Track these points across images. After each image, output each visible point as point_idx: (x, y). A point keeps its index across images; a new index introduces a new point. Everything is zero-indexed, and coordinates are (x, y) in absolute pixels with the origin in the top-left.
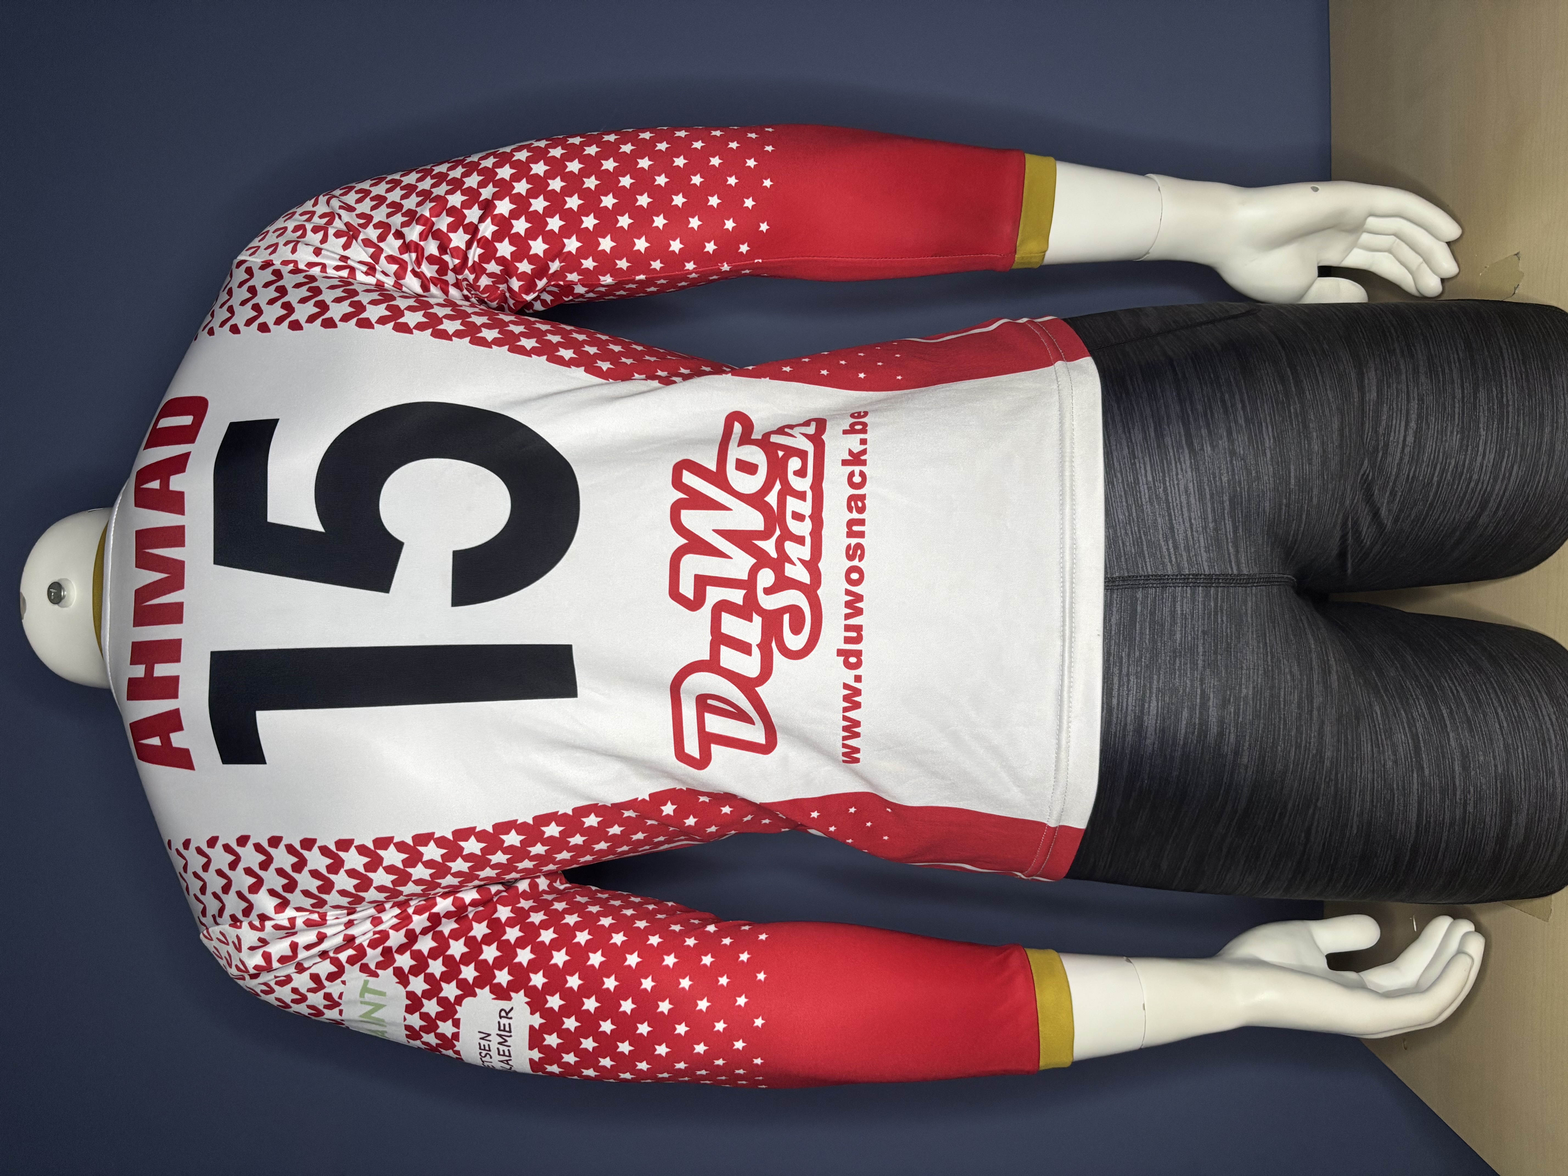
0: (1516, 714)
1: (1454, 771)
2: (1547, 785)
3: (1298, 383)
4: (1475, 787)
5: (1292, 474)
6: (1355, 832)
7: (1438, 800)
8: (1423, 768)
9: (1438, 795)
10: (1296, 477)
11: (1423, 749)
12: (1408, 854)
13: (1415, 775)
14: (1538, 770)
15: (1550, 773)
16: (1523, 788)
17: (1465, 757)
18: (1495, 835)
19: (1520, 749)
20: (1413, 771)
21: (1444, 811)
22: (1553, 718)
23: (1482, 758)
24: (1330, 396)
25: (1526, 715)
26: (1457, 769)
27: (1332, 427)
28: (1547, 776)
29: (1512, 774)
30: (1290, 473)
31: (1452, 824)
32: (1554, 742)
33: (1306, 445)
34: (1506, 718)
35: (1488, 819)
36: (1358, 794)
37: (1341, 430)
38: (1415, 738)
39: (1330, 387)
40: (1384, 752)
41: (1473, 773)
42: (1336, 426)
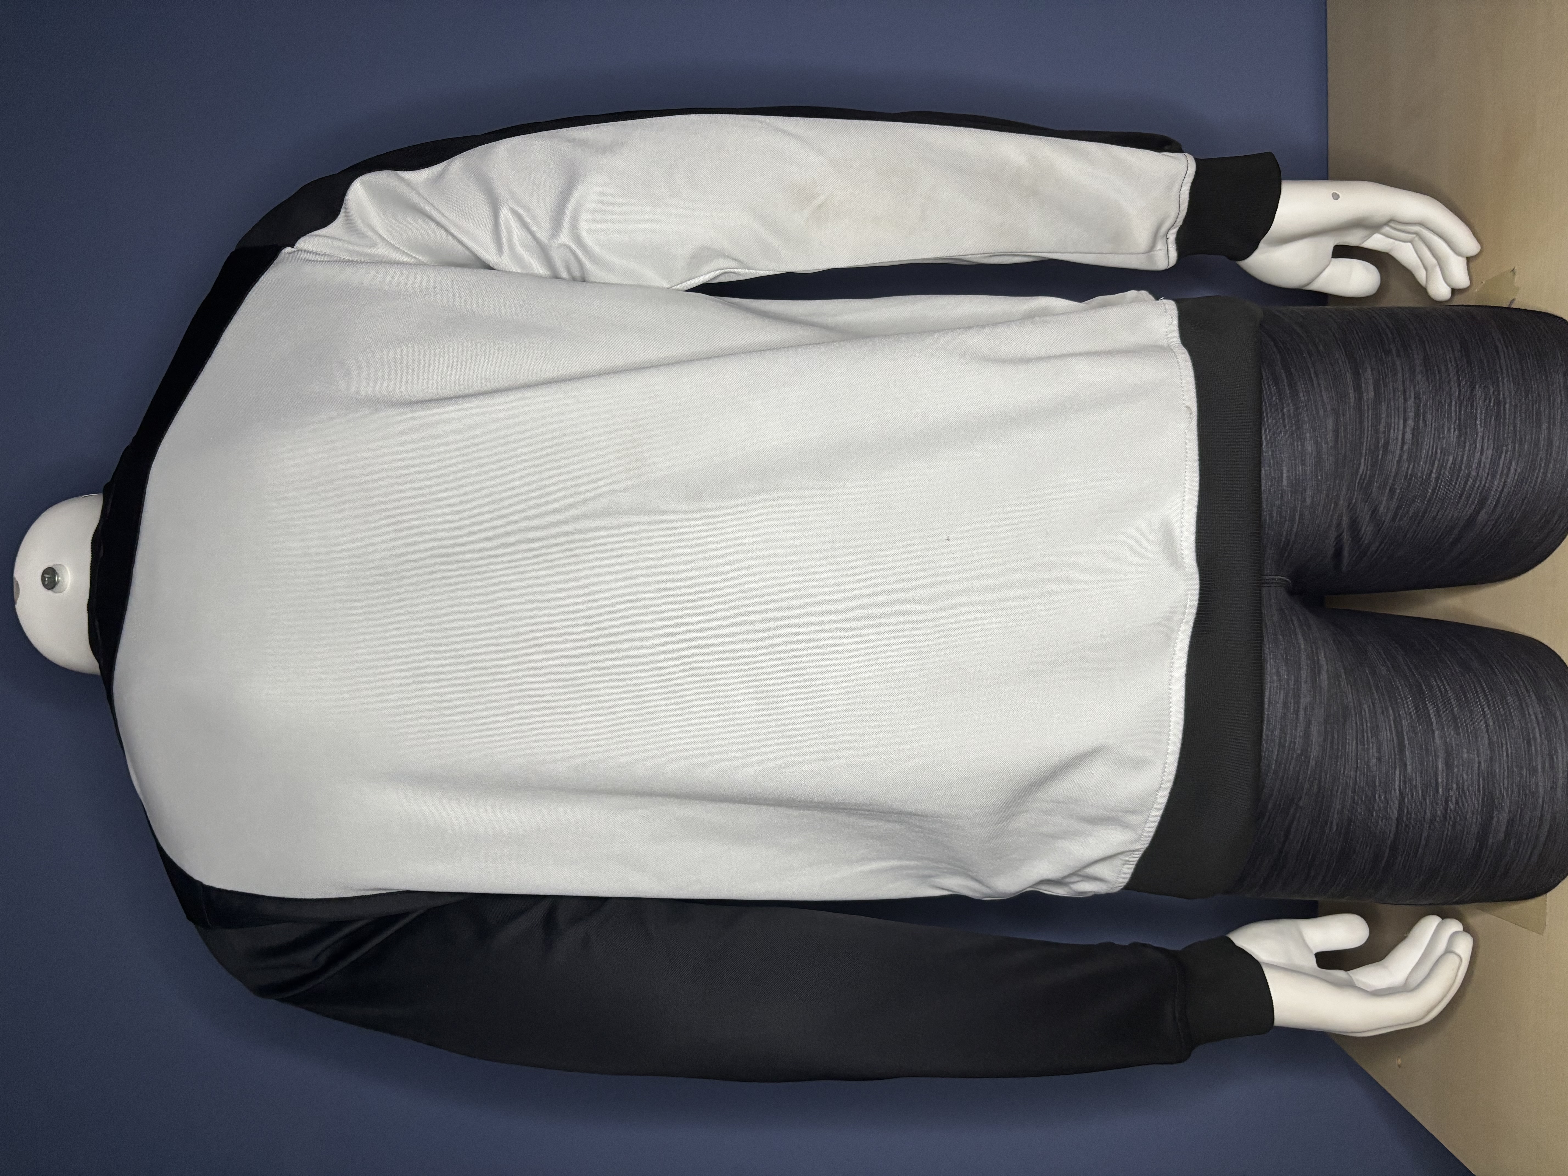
0: (1502, 712)
1: (1437, 768)
2: (1530, 782)
3: (1292, 385)
4: (1458, 784)
5: (1285, 476)
6: (1335, 829)
7: (1420, 797)
8: (1406, 765)
9: (1420, 792)
10: (1288, 478)
11: (1407, 746)
12: (1388, 850)
13: (1398, 772)
14: (1522, 768)
15: (1533, 771)
16: (1505, 785)
17: (1448, 755)
18: (1477, 831)
19: (1505, 747)
20: (1396, 768)
21: (1426, 809)
22: (1540, 716)
23: (1465, 756)
24: (1325, 397)
25: (1513, 714)
26: (1440, 766)
27: (1326, 428)
28: (1530, 773)
29: (1495, 772)
30: (1282, 475)
31: (1432, 821)
32: (1538, 741)
33: (1300, 447)
34: (1492, 716)
35: (1469, 815)
36: (1340, 791)
37: (1336, 431)
38: (1400, 735)
39: (1325, 387)
40: (1368, 749)
41: (1456, 770)
42: (1330, 425)
